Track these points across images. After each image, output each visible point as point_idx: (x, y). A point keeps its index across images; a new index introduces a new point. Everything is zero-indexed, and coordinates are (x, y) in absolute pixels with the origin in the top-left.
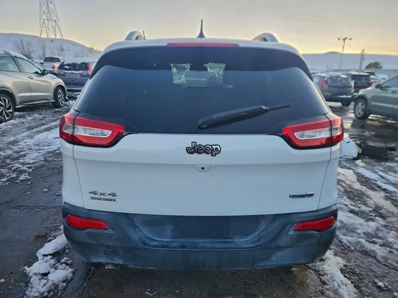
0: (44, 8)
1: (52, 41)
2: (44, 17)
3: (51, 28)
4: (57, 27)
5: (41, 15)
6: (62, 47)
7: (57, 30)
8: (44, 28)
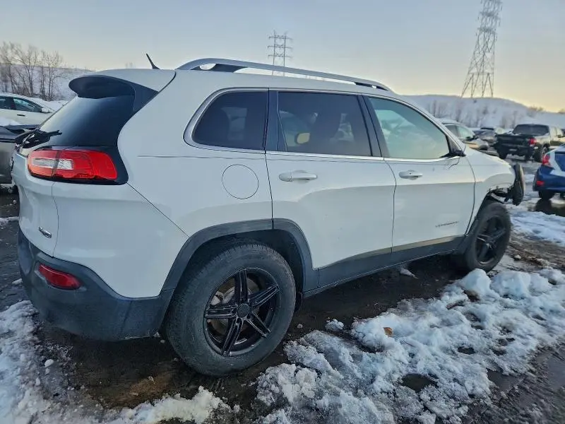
0: (477, 60)
1: (475, 101)
2: (475, 70)
3: (479, 83)
4: (488, 83)
5: (471, 68)
6: (486, 108)
7: (488, 87)
8: (470, 85)
